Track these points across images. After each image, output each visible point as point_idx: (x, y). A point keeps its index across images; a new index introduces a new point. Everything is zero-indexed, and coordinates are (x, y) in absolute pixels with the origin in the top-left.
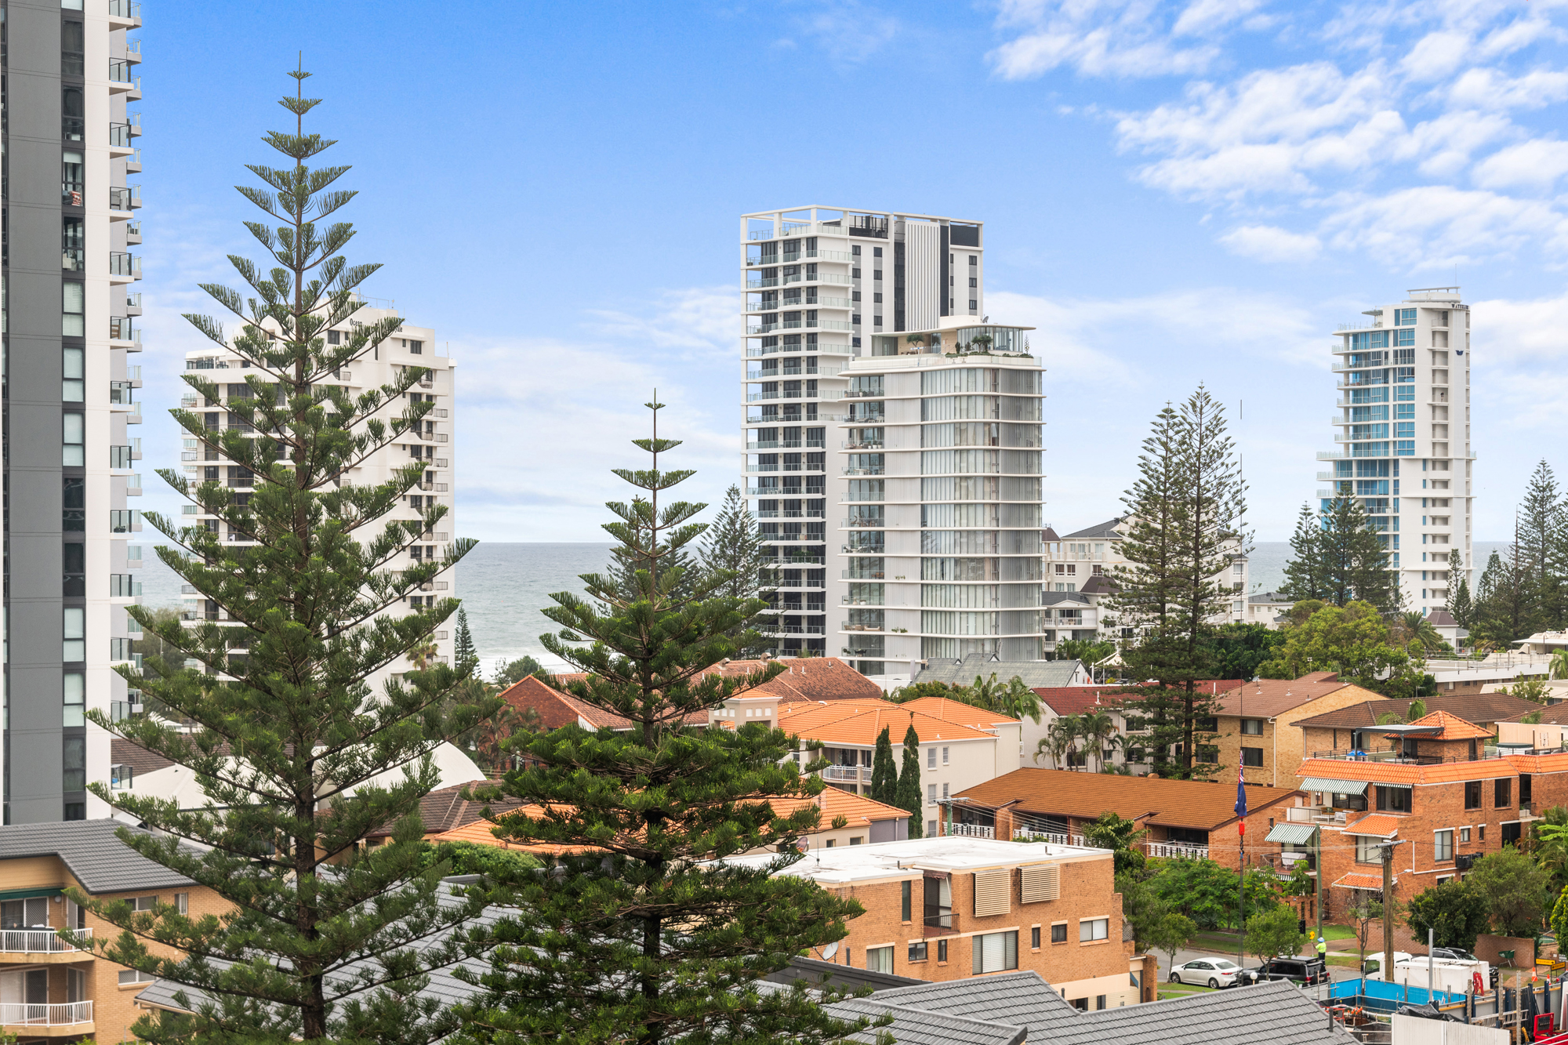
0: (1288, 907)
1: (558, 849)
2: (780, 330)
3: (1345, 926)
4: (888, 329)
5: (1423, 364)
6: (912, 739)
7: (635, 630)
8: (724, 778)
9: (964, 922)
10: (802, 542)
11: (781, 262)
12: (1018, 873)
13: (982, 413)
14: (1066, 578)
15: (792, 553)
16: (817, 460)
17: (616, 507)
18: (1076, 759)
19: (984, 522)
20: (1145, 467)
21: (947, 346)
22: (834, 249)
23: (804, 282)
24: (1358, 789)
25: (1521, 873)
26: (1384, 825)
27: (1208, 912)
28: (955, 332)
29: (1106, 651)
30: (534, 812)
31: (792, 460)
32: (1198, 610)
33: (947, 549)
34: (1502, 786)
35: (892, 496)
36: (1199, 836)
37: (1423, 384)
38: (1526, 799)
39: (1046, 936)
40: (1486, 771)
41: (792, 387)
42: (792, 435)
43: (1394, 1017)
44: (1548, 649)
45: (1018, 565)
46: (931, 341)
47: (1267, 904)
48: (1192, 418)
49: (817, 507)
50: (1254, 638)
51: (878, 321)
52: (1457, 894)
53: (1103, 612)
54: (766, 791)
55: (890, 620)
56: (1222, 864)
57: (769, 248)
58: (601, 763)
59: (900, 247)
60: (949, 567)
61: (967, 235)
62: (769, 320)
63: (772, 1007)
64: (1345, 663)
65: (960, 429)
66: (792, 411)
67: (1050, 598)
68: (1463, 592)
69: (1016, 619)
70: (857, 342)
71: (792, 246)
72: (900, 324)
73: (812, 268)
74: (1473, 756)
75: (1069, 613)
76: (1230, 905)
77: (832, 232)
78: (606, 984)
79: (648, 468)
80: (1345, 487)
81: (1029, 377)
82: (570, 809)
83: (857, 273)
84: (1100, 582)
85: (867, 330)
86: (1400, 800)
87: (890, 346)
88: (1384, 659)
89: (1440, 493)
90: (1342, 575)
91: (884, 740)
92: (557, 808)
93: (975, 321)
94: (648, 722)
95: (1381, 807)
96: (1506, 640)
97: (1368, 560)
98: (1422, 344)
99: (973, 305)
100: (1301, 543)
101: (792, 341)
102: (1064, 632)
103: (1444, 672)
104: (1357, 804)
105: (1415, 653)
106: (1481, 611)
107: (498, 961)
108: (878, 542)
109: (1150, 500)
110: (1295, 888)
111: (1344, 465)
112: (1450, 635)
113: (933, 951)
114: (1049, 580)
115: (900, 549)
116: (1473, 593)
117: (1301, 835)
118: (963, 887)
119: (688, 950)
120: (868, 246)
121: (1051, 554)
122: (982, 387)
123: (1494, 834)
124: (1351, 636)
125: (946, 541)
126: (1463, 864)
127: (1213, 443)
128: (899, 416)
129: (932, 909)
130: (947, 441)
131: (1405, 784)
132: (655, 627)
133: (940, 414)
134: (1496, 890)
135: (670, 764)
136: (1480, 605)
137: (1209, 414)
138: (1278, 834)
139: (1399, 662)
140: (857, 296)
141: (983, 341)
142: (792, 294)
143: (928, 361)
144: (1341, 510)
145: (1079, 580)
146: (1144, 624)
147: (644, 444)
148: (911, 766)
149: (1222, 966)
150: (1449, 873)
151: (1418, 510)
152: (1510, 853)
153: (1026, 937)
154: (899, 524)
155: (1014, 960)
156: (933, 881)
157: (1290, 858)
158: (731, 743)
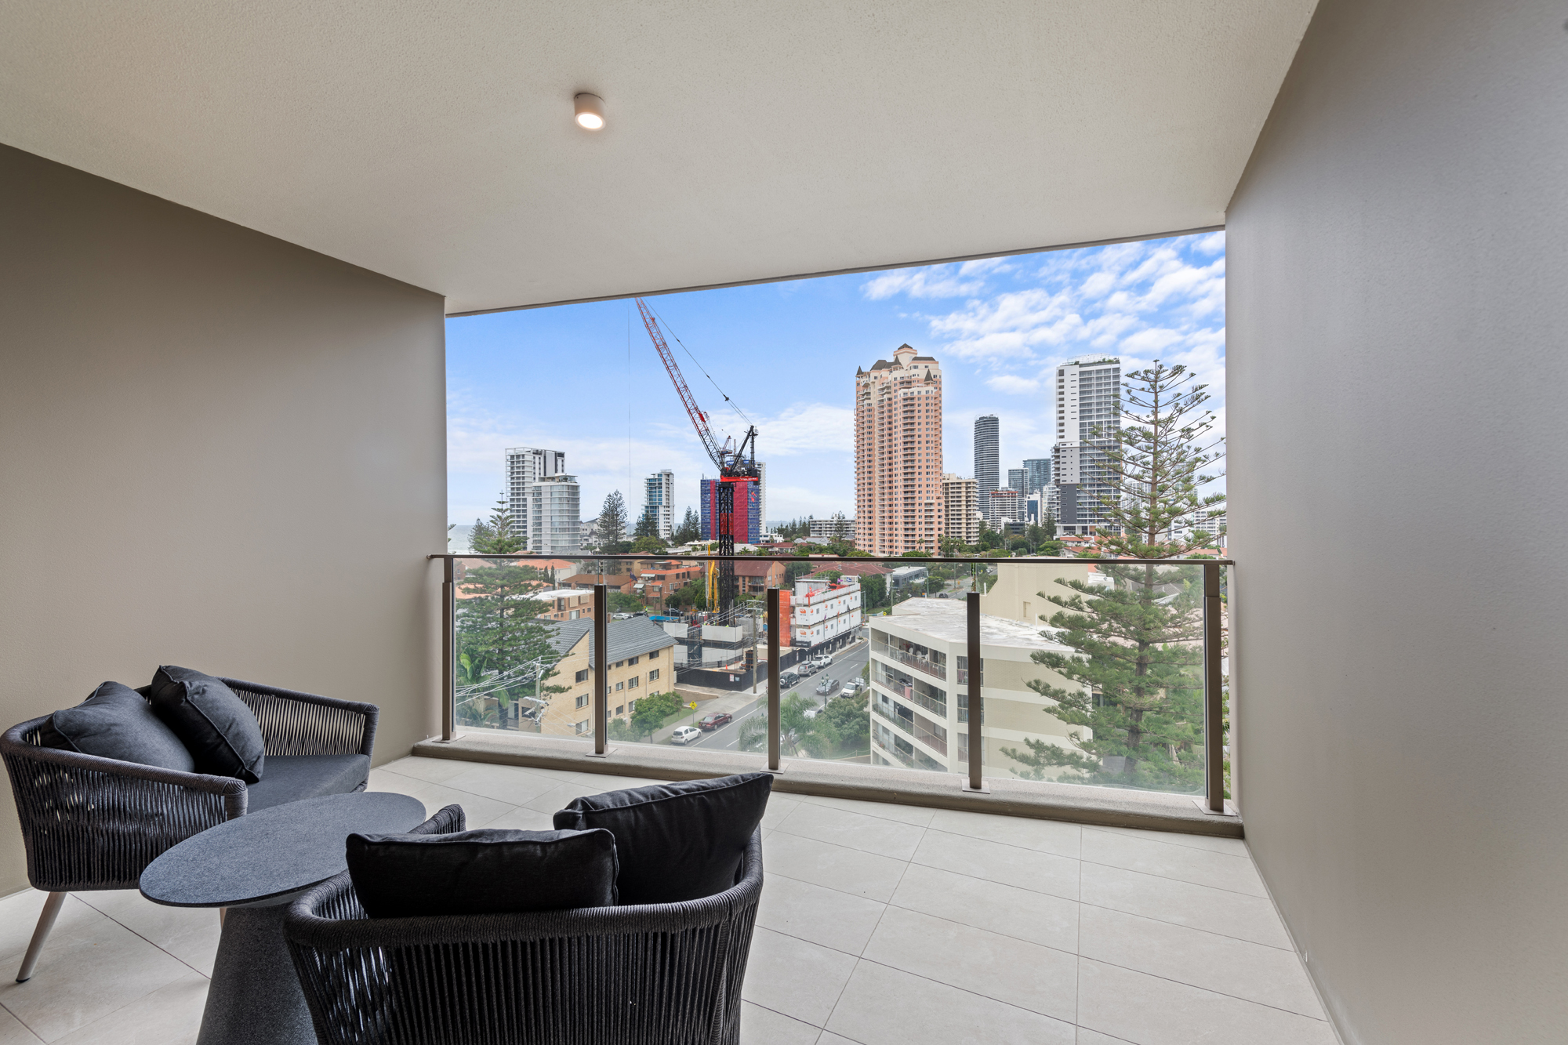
0: (639, 602)
1: (478, 595)
2: (515, 475)
3: (651, 605)
4: (542, 476)
5: (664, 486)
6: (553, 568)
7: (498, 545)
8: (521, 577)
9: (567, 608)
10: (521, 524)
11: (515, 460)
12: (579, 597)
13: (566, 495)
14: (585, 532)
15: (518, 527)
16: (525, 506)
17: (493, 517)
18: (589, 572)
19: (566, 519)
20: (605, 507)
21: (557, 480)
22: (529, 457)
23: (521, 465)
24: (653, 575)
25: (688, 592)
26: (659, 584)
27: (621, 603)
28: (559, 477)
29: (595, 548)
30: (472, 586)
31: (518, 506)
32: (617, 538)
33: (557, 526)
34: (684, 574)
35: (543, 514)
36: (619, 587)
37: (664, 489)
38: (689, 577)
39: (586, 611)
40: (681, 571)
41: (518, 489)
42: (518, 500)
43: (664, 623)
44: (691, 545)
45: (575, 529)
46: (553, 479)
47: (634, 601)
48: (615, 496)
49: (525, 516)
50: (629, 544)
51: (540, 474)
52: (675, 597)
53: (594, 539)
54: (530, 580)
55: (543, 542)
56: (624, 593)
57: (512, 457)
58: (490, 575)
59: (545, 457)
60: (558, 530)
61: (561, 455)
62: (512, 473)
63: (532, 628)
64: (649, 549)
65: (560, 498)
66: (518, 494)
67: (581, 536)
68: (673, 533)
69: (574, 541)
70: (535, 479)
71: (518, 456)
72: (545, 475)
73: (523, 462)
74: (678, 568)
75: (586, 540)
76: (626, 602)
77: (528, 453)
78: (490, 626)
79: (500, 508)
80: (647, 512)
81: (577, 487)
82: (481, 586)
83: (534, 463)
84: (593, 533)
85: (537, 476)
86: (662, 578)
87: (543, 480)
88: (657, 548)
89: (668, 513)
90: (647, 531)
91: (546, 568)
92: (477, 585)
93: (564, 474)
94: (501, 565)
95: (658, 579)
96: (682, 544)
97: (652, 527)
98: (664, 481)
99: (563, 471)
100: (638, 524)
101: (518, 478)
102: (585, 544)
103: (670, 551)
104: (653, 579)
105: (663, 547)
106: (676, 538)
107: (462, 622)
108: (540, 524)
109: (605, 515)
110: (640, 597)
111: (647, 507)
112: (670, 543)
113: (560, 616)
114: (581, 532)
115: (546, 526)
116: (675, 533)
117: (641, 586)
118: (567, 601)
119: (511, 616)
120: (537, 457)
121: (582, 527)
122: (565, 489)
123: (682, 584)
124: (650, 543)
125: (556, 524)
126: (676, 591)
127: (620, 502)
128: (545, 496)
129: (559, 606)
130: (557, 501)
131: (664, 574)
132: (503, 544)
133: (556, 495)
134: (683, 596)
135: (507, 575)
136: (676, 536)
137: (619, 496)
138: (636, 586)
139: (660, 549)
140: (534, 468)
141: (565, 479)
142: (518, 467)
143: (552, 483)
144: (646, 516)
145: (588, 532)
146: (603, 542)
147: (500, 502)
148: (553, 575)
149: (625, 615)
150: (672, 593)
151: (663, 517)
152: (686, 588)
153: (581, 611)
154: (545, 520)
155: (578, 616)
156: (560, 600)
157: (638, 591)
158: (521, 569)
